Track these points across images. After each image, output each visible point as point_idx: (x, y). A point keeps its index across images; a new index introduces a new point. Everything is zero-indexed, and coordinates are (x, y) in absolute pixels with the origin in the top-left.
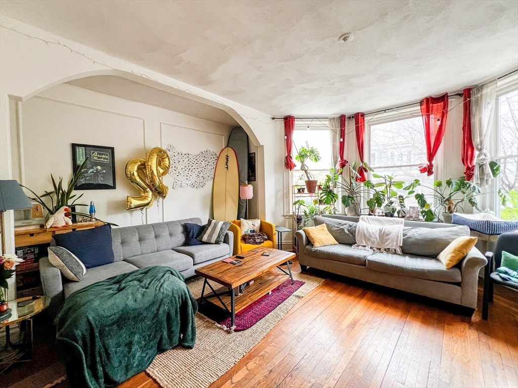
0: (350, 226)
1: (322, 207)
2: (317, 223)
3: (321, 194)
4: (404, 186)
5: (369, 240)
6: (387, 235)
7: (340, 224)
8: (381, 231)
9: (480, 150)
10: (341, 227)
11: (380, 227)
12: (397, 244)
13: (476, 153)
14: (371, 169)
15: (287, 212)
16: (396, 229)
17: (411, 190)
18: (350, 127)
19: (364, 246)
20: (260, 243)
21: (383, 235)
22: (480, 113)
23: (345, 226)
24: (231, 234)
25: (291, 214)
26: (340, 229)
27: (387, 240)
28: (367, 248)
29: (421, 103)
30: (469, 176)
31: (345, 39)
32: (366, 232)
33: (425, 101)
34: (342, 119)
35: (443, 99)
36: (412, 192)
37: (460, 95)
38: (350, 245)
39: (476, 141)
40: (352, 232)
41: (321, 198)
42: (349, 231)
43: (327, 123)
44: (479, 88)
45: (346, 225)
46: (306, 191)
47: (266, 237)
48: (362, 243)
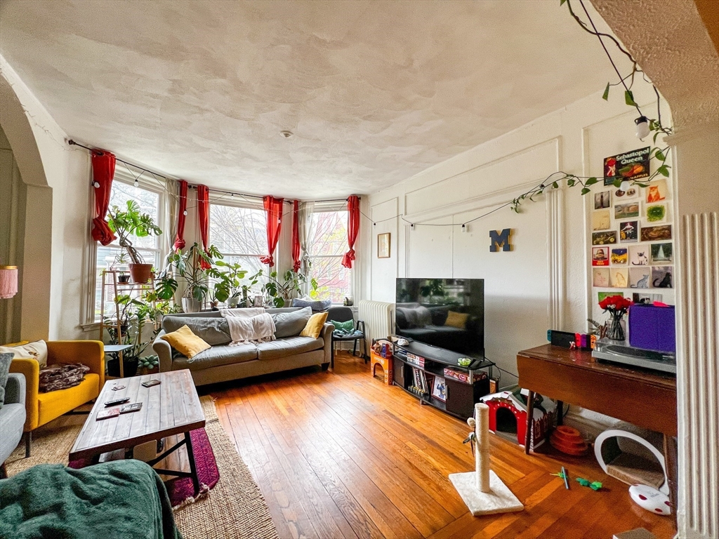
0: (219, 322)
1: (158, 305)
2: (171, 326)
3: (157, 285)
4: (247, 276)
5: (246, 333)
6: (261, 324)
7: (205, 322)
8: (254, 322)
9: (304, 249)
10: (209, 326)
11: (252, 318)
12: (272, 331)
13: (301, 251)
14: (218, 255)
15: (88, 320)
16: (266, 317)
17: (253, 280)
18: (192, 199)
19: (241, 341)
20: (80, 380)
21: (258, 326)
22: (304, 222)
23: (213, 324)
24: (21, 378)
25: (97, 321)
26: (209, 328)
27: (262, 329)
28: (246, 342)
29: (264, 198)
30: (296, 269)
31: (287, 135)
32: (241, 326)
33: (268, 198)
34: (183, 186)
35: (279, 201)
36: (255, 282)
37: (291, 203)
38: (226, 344)
39: (302, 242)
40: (225, 329)
41: (157, 290)
42: (220, 329)
43: (164, 184)
44: (304, 203)
45: (215, 322)
46: (131, 280)
47: (86, 369)
48: (240, 338)
